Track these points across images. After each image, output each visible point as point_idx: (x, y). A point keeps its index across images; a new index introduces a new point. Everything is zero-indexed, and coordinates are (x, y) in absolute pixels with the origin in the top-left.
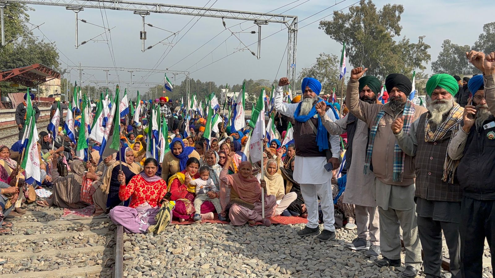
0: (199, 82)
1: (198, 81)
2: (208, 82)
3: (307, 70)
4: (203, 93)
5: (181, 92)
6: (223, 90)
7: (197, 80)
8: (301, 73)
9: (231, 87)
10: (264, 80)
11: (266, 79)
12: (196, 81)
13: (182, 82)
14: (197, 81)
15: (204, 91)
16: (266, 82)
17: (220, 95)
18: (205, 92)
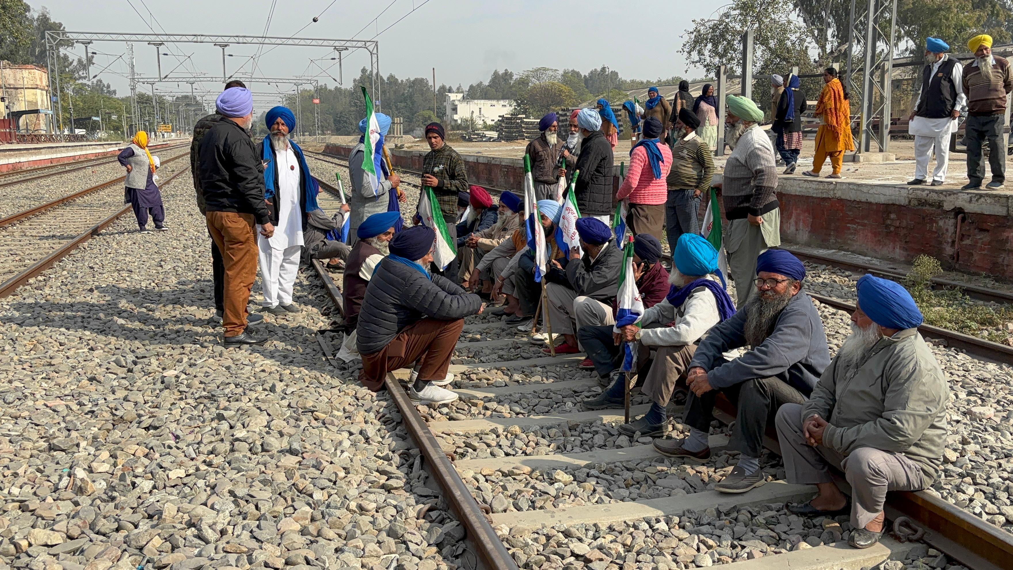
0: (392, 80)
1: (391, 77)
2: (412, 79)
3: (707, 24)
4: (403, 105)
5: (355, 103)
6: (450, 94)
7: (388, 75)
8: (692, 33)
9: (466, 88)
10: (545, 69)
11: (550, 67)
12: (385, 79)
13: (355, 81)
14: (388, 79)
15: (405, 100)
16: (551, 73)
17: (445, 107)
18: (408, 102)
